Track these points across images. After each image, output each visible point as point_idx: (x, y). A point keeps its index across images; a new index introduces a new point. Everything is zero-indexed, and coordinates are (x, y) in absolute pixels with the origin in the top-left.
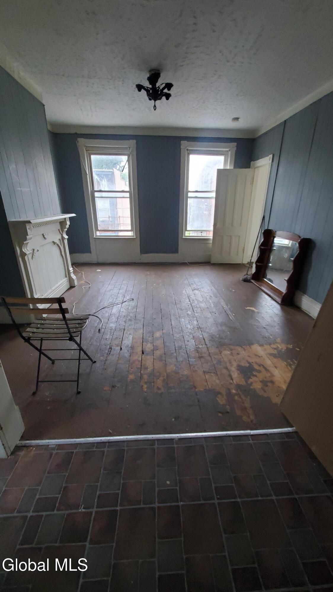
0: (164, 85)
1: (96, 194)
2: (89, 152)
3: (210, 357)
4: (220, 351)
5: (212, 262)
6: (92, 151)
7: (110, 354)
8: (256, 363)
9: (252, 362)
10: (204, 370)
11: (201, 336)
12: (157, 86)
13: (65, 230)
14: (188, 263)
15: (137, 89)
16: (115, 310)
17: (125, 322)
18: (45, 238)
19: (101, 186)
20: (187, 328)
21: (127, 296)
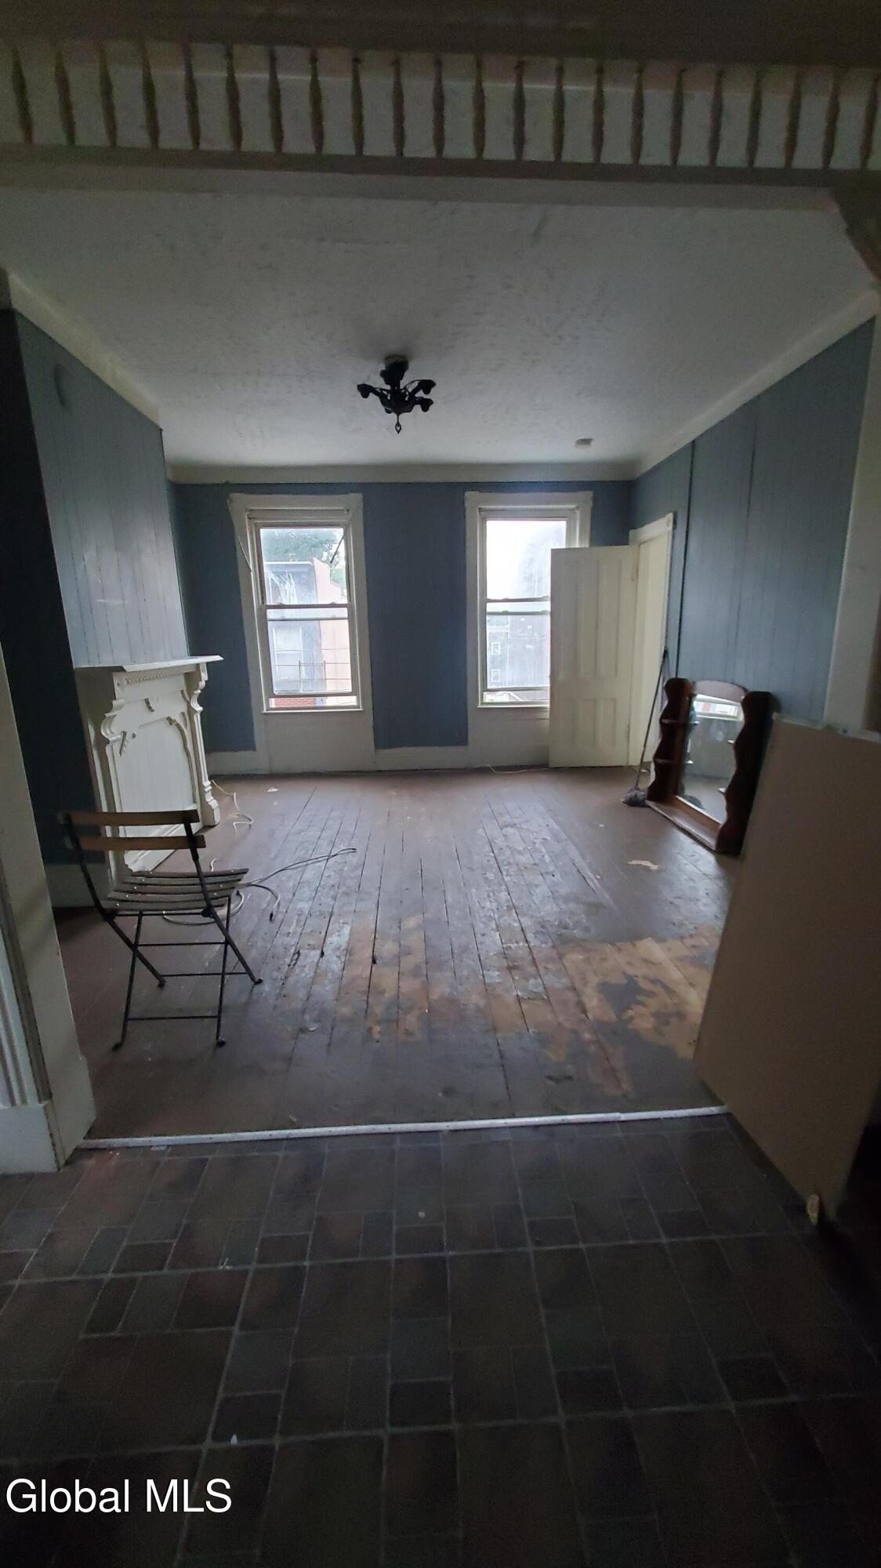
0: (416, 384)
1: (271, 614)
2: (255, 521)
3: (536, 966)
4: (558, 953)
5: (552, 765)
6: (260, 519)
7: (296, 966)
8: (645, 978)
9: (637, 976)
10: (519, 994)
11: (516, 925)
12: (402, 387)
13: (195, 692)
14: (493, 768)
15: (359, 394)
16: (310, 874)
17: (335, 898)
18: (150, 708)
19: (282, 594)
20: (483, 908)
21: (340, 844)
